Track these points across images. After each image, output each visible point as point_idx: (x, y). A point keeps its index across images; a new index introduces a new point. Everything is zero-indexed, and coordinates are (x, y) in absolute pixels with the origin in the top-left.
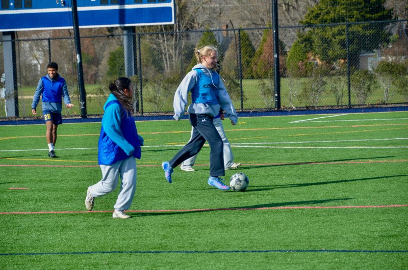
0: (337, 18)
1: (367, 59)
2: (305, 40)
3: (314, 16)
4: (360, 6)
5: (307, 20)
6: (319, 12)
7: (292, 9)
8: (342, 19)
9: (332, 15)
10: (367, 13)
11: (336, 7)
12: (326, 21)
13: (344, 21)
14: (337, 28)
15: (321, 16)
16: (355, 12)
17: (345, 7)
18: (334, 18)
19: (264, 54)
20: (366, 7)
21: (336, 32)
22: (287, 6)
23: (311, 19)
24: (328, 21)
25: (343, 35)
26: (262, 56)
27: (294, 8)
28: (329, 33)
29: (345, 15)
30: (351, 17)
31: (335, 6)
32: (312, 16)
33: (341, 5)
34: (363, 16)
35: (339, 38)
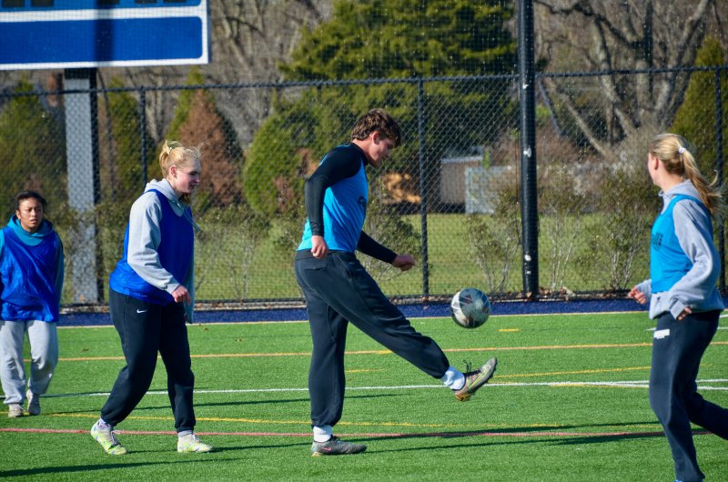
0: (381, 60)
1: (462, 171)
2: (294, 118)
3: (318, 56)
4: (445, 29)
5: (299, 63)
6: (332, 42)
7: (248, 34)
8: (396, 62)
9: (368, 51)
10: (463, 45)
11: (379, 30)
12: (350, 67)
13: (401, 67)
14: (384, 87)
15: (340, 53)
16: (432, 43)
17: (406, 31)
18: (375, 58)
20: (459, 30)
21: (380, 98)
22: (234, 23)
23: (311, 61)
24: (358, 69)
25: (398, 105)
27: (253, 29)
29: (404, 50)
30: (422, 57)
31: (376, 27)
32: (313, 53)
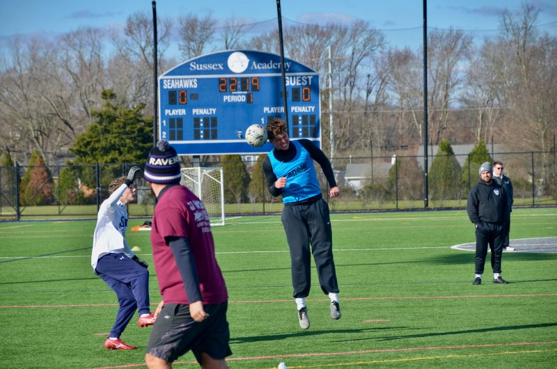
0: (108, 147)
2: (74, 168)
3: (84, 145)
4: (133, 135)
5: (76, 147)
6: (90, 140)
8: (113, 147)
9: (103, 143)
11: (107, 135)
12: (96, 149)
13: (115, 149)
14: (110, 156)
15: (92, 144)
16: (128, 141)
17: (118, 136)
19: (31, 181)
20: (138, 136)
21: (109, 161)
23: (81, 147)
24: (99, 150)
25: (116, 163)
26: (30, 183)
28: (101, 161)
29: (117, 143)
30: (124, 146)
32: (82, 144)
33: (113, 133)
34: (136, 145)
35: (111, 167)
